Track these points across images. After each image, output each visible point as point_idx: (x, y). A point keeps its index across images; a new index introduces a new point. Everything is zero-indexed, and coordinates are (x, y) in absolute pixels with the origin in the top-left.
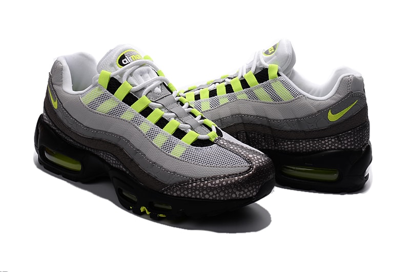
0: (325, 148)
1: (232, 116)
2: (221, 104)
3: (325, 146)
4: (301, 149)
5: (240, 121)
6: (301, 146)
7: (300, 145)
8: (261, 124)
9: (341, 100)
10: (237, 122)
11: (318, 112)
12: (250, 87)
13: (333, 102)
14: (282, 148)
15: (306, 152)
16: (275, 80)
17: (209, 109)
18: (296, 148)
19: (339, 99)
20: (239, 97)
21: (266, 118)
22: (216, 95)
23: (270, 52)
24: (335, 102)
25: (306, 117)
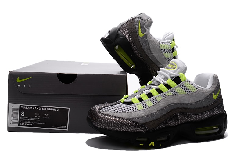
0: (214, 114)
1: (168, 106)
2: (159, 100)
5: (173, 108)
7: (204, 115)
9: (217, 87)
11: (209, 95)
12: (172, 88)
14: (195, 119)
15: (205, 119)
16: (185, 81)
17: (152, 105)
18: (202, 117)
21: (185, 103)
22: (153, 96)
23: (173, 67)
24: (214, 89)
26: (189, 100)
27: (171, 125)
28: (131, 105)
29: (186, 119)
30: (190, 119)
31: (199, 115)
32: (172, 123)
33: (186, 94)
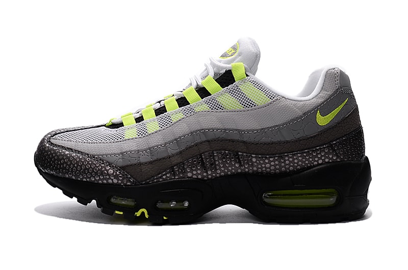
0: (317, 161)
1: (192, 133)
2: (175, 121)
3: (316, 159)
4: (287, 166)
5: (204, 139)
6: (287, 162)
7: (285, 161)
8: (232, 140)
9: (330, 97)
10: (199, 141)
11: (304, 114)
12: (211, 95)
13: (320, 101)
14: (262, 168)
15: (293, 171)
16: (243, 80)
17: (158, 129)
18: (280, 166)
19: (327, 97)
20: (197, 110)
21: (236, 130)
22: (166, 112)
23: (230, 54)
24: (323, 100)
25: (289, 122)
26: (248, 123)
27: (194, 177)
30: (246, 168)
31: (271, 159)
33: (242, 109)
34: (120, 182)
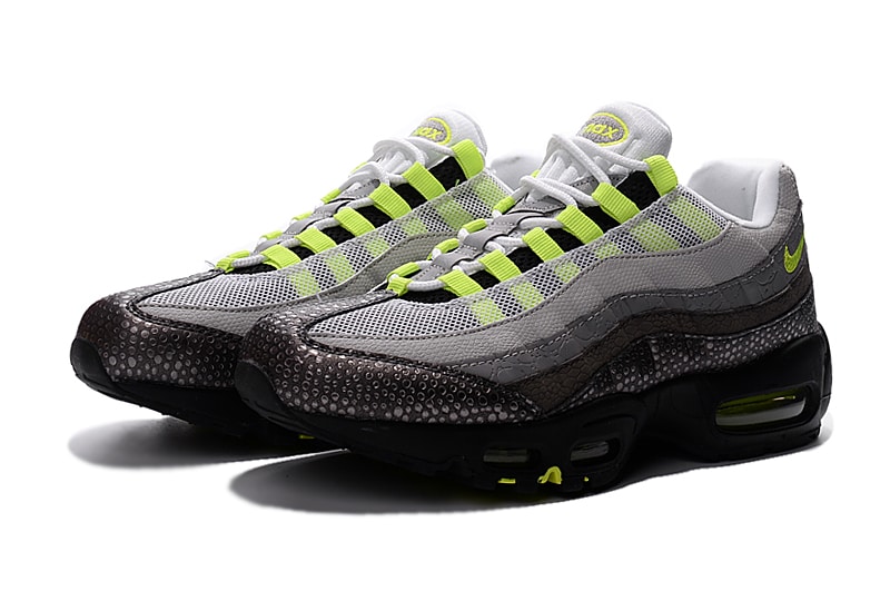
4: (750, 353)
6: (752, 345)
7: (750, 343)
11: (770, 253)
14: (718, 360)
16: (672, 193)
20: (600, 254)
25: (755, 270)
27: (626, 389)
28: (446, 304)
29: (683, 364)
30: (697, 363)
31: (734, 342)
32: (628, 382)
33: (679, 249)
34: (512, 416)
